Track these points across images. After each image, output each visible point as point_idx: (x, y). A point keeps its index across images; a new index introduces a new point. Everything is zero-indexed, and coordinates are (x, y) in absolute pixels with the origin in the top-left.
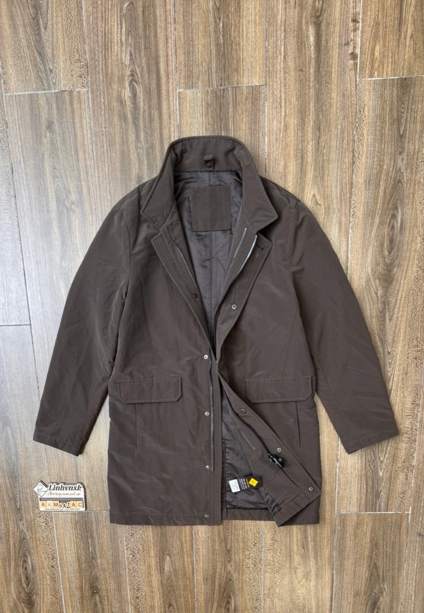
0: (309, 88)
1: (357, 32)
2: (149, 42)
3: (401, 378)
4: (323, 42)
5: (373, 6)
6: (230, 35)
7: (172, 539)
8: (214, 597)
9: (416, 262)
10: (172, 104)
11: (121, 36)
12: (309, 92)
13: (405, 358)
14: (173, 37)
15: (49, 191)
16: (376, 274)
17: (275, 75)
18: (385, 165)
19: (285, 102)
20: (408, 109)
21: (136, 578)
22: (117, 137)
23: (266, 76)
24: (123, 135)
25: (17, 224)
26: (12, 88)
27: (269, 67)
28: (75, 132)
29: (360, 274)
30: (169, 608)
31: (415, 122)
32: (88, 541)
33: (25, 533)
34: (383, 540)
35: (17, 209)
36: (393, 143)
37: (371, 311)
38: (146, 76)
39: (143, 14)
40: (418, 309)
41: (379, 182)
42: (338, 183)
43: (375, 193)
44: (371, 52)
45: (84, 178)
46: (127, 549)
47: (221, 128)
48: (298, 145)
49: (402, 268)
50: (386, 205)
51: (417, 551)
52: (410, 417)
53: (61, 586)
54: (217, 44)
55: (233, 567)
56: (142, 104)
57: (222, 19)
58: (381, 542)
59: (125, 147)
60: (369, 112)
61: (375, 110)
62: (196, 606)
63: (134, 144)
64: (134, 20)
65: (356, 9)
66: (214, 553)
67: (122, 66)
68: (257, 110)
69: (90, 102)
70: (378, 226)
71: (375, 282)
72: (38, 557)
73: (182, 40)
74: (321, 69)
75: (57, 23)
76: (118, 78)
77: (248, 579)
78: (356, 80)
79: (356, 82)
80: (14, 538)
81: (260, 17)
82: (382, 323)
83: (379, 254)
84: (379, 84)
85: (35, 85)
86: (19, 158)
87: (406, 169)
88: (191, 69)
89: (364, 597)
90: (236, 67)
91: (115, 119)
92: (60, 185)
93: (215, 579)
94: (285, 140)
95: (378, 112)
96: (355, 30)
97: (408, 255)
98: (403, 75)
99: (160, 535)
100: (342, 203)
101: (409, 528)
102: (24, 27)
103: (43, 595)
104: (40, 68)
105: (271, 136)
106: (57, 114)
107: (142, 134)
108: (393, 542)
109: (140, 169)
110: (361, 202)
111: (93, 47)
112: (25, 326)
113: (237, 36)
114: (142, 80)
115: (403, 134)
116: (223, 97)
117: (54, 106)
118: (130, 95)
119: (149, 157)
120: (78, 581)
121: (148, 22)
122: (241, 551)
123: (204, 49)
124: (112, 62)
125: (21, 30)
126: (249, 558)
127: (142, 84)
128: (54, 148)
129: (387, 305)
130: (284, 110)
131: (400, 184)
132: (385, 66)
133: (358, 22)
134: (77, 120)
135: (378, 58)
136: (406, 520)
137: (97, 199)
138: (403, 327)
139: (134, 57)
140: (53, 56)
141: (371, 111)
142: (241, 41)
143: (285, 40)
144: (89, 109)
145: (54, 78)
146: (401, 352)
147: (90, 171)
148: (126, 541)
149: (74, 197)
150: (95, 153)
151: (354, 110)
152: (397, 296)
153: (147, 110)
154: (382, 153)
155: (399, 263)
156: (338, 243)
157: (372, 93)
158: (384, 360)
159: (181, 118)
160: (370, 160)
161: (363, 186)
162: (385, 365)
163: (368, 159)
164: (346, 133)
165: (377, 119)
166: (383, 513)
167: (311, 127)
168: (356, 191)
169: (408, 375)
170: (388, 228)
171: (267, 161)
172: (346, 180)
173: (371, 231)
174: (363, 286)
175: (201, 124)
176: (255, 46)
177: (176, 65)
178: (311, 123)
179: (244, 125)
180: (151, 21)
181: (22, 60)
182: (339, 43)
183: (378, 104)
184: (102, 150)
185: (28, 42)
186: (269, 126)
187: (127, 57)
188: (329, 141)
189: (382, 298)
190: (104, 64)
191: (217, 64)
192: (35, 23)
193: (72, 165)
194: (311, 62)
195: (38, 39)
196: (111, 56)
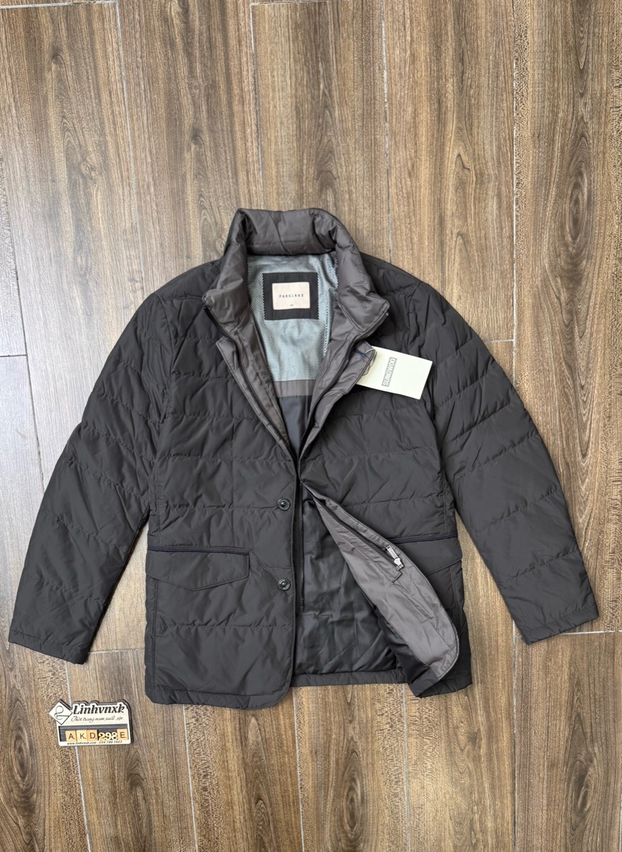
3: (601, 424)
8: (329, 781)
9: (614, 252)
10: (242, 23)
12: (446, 8)
13: (607, 394)
15: (56, 150)
16: (557, 269)
18: (561, 111)
19: (411, 22)
20: (589, 33)
21: (203, 756)
22: (161, 70)
24: (169, 68)
28: (95, 64)
29: (533, 270)
30: (256, 803)
31: (599, 52)
33: (19, 690)
34: (589, 676)
36: (570, 81)
37: (551, 324)
41: (554, 136)
42: (494, 139)
43: (548, 152)
45: (110, 131)
46: (187, 709)
47: (317, 58)
48: (432, 83)
49: (593, 261)
50: (565, 170)
52: (619, 483)
53: (80, 775)
55: (357, 730)
58: (586, 679)
59: (173, 85)
60: (533, 37)
61: (542, 34)
62: (300, 798)
63: (186, 81)
68: (370, 33)
69: (119, 20)
70: (555, 200)
71: (557, 282)
77: (381, 749)
82: (569, 342)
83: (559, 241)
86: (8, 102)
87: (591, 118)
89: (565, 768)
91: (156, 45)
92: (73, 141)
93: (329, 751)
94: (414, 76)
95: (546, 37)
97: (601, 241)
100: (500, 167)
103: (49, 792)
105: (393, 70)
106: (67, 37)
107: (198, 67)
108: (603, 679)
109: (196, 118)
110: (529, 165)
112: (18, 357)
115: (584, 68)
116: (319, 13)
117: (63, 26)
118: (179, 10)
119: (210, 100)
120: (106, 766)
122: (369, 704)
128: (63, 87)
129: (574, 315)
130: (409, 32)
131: (583, 139)
134: (98, 46)
137: (130, 163)
138: (600, 348)
141: (536, 36)
144: (117, 29)
146: (600, 385)
147: (119, 120)
149: (94, 159)
150: (126, 96)
151: (513, 34)
152: (589, 302)
153: (206, 32)
154: (556, 95)
155: (589, 254)
156: (498, 224)
157: (536, 11)
158: (576, 397)
159: (257, 44)
160: (538, 105)
161: (530, 142)
162: (577, 405)
163: (536, 103)
164: (502, 67)
165: (545, 47)
166: (587, 633)
167: (450, 57)
168: (521, 149)
169: (612, 420)
170: (571, 200)
171: (387, 106)
172: (504, 134)
173: (545, 206)
174: (539, 287)
175: (287, 52)
178: (451, 52)
179: (352, 54)
183: (546, 25)
184: (138, 89)
186: (390, 56)
188: (477, 77)
189: (567, 304)
193: (90, 111)
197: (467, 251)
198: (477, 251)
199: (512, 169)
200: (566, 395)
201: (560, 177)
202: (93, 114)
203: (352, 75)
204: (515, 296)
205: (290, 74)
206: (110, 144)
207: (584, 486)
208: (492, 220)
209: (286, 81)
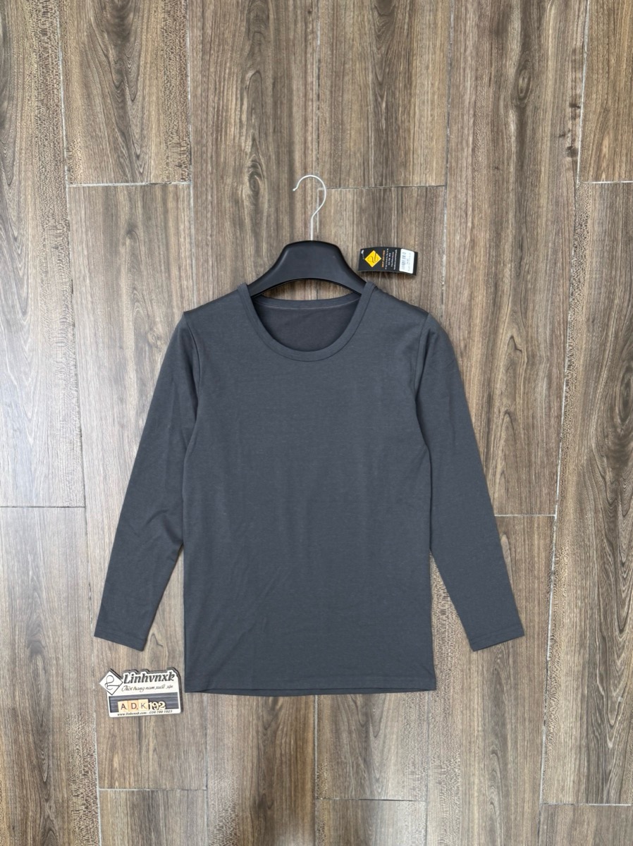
0: (508, 192)
1: (577, 120)
2: (280, 124)
4: (529, 132)
5: (600, 87)
6: (396, 119)
10: (309, 207)
11: (241, 115)
12: (508, 197)
14: (315, 118)
15: (125, 319)
16: (604, 449)
17: (459, 173)
18: (616, 297)
19: (473, 210)
22: (229, 249)
23: (446, 174)
24: (237, 247)
25: (74, 363)
26: (79, 177)
27: (451, 163)
28: (167, 239)
29: (578, 449)
33: (52, 821)
35: (75, 342)
37: (595, 502)
38: (274, 167)
39: (274, 87)
41: (608, 321)
42: (548, 322)
43: (601, 336)
44: (597, 147)
45: (177, 304)
48: (490, 267)
50: (617, 354)
54: (378, 130)
56: (266, 206)
57: (385, 97)
59: (239, 264)
60: (593, 227)
61: (602, 223)
63: (252, 259)
64: (260, 95)
65: (576, 90)
67: (240, 154)
68: (432, 219)
69: (192, 200)
70: (606, 382)
71: (602, 461)
73: (327, 123)
74: (525, 168)
75: (150, 94)
76: (234, 170)
78: (575, 183)
79: (575, 186)
80: (34, 827)
81: (440, 96)
82: (612, 519)
83: (607, 422)
84: (608, 189)
85: (113, 175)
86: (83, 271)
88: (339, 161)
90: (404, 160)
91: (226, 224)
92: (141, 312)
94: (472, 260)
95: (606, 226)
96: (574, 117)
99: (263, 831)
100: (552, 349)
102: (103, 98)
104: (122, 152)
105: (452, 254)
106: (143, 215)
107: (264, 247)
110: (581, 348)
111: (199, 128)
112: (76, 509)
113: (406, 122)
114: (267, 173)
116: (384, 199)
117: (140, 204)
118: (249, 192)
121: (280, 97)
123: (358, 135)
124: (226, 148)
125: (97, 102)
127: (267, 178)
128: (135, 261)
129: (619, 494)
130: (471, 219)
132: (617, 166)
133: (579, 107)
134: (171, 224)
135: (607, 156)
139: (258, 143)
140: (143, 137)
141: (596, 225)
142: (412, 127)
143: (474, 127)
144: (190, 209)
145: (141, 166)
147: (186, 294)
148: (209, 837)
149: (160, 329)
151: (573, 224)
153: (274, 215)
154: (612, 282)
156: (547, 404)
157: (597, 202)
158: (616, 574)
159: (322, 226)
160: (594, 291)
161: (585, 326)
162: (616, 581)
163: (592, 290)
164: (560, 254)
165: (605, 236)
167: (510, 244)
168: (574, 333)
170: (621, 386)
171: (444, 288)
172: (558, 318)
173: (596, 388)
174: (585, 465)
175: (350, 235)
176: (431, 134)
177: (318, 156)
178: (510, 239)
179: (413, 238)
180: (284, 97)
181: (96, 140)
182: (551, 135)
183: (606, 216)
184: (206, 265)
185: (107, 118)
186: (450, 242)
187: (248, 143)
188: (535, 263)
189: (612, 484)
190: (214, 150)
191: (377, 156)
192: (119, 93)
193: (160, 284)
194: (510, 157)
195: (122, 114)
196: (226, 140)
197: (513, 429)
198: (524, 429)
199: (564, 351)
200: (606, 571)
201: (612, 361)
202: (162, 286)
204: (559, 473)
207: (620, 661)
208: (541, 400)
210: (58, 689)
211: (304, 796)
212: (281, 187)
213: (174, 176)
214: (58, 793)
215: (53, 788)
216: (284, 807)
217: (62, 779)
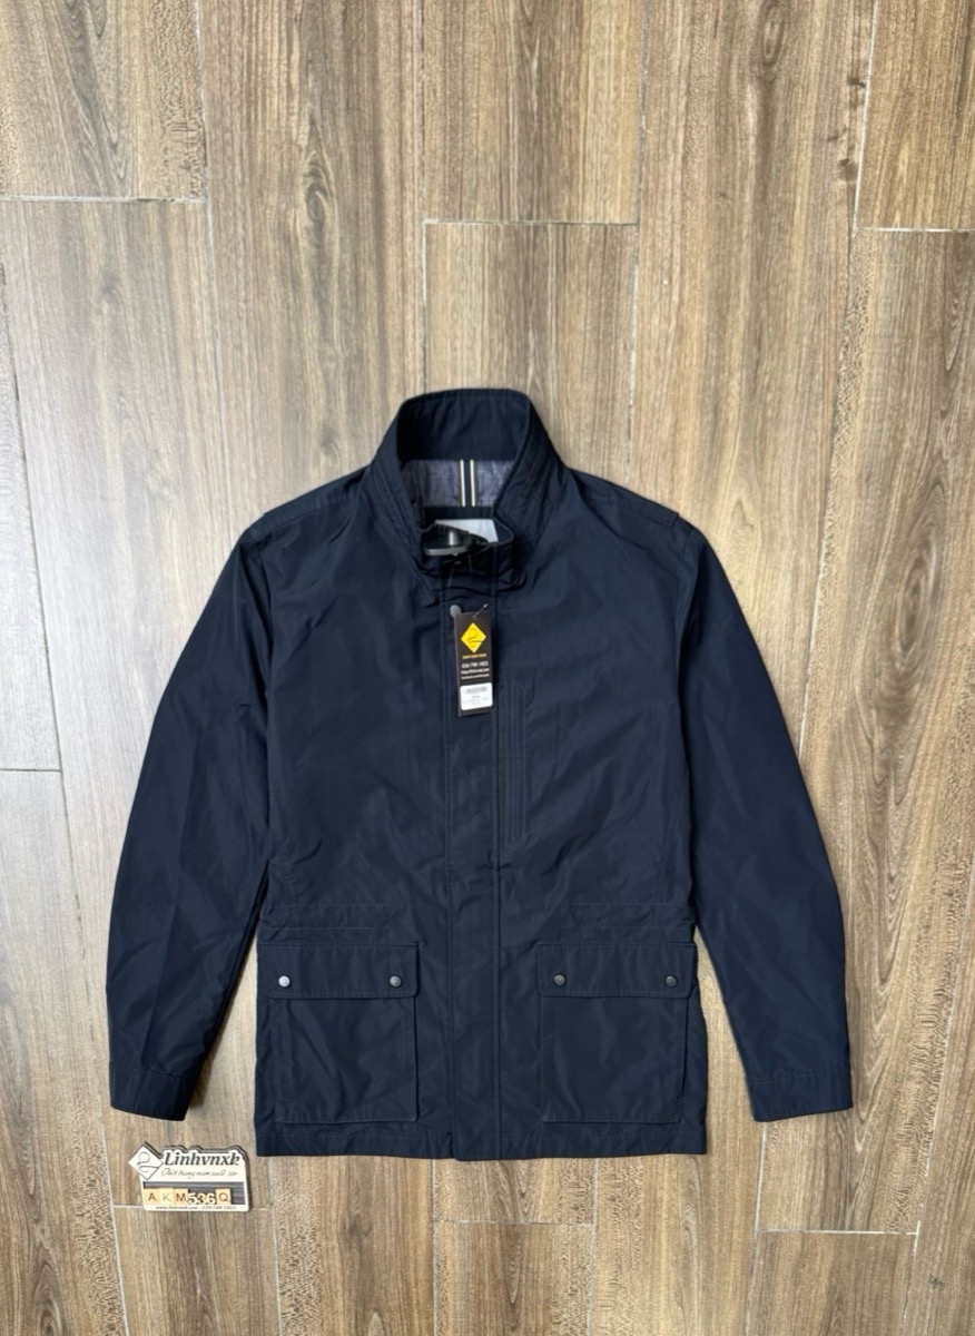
0: (740, 241)
1: (859, 109)
2: (358, 94)
3: (914, 937)
4: (779, 130)
5: (899, 49)
6: (556, 93)
7: (385, 1277)
9: (965, 674)
10: (409, 254)
11: (289, 73)
12: (740, 250)
13: (927, 892)
14: (417, 85)
15: (108, 449)
16: (873, 696)
17: (660, 202)
18: (907, 438)
19: (682, 272)
20: (967, 309)
22: (276, 326)
23: (639, 202)
24: (289, 323)
25: (29, 525)
26: (14, 182)
27: (647, 182)
28: (171, 307)
29: (834, 697)
32: (193, 1272)
33: (47, 1251)
34: (856, 1290)
35: (27, 487)
36: (928, 389)
37: (856, 781)
38: (349, 177)
39: (345, 20)
40: (962, 781)
41: (891, 480)
42: (797, 478)
43: (880, 505)
44: (890, 162)
45: (194, 427)
46: (283, 1294)
47: (526, 322)
48: (707, 378)
49: (931, 686)
50: (903, 537)
51: (928, 1317)
52: (931, 1025)
54: (524, 114)
56: (337, 248)
57: (537, 48)
58: (851, 1294)
59: (294, 354)
60: (876, 311)
61: (891, 305)
63: (316, 346)
64: (321, 34)
65: (859, 51)
66: (479, 1308)
67: (290, 149)
68: (613, 285)
69: (211, 233)
70: (883, 585)
71: (870, 716)
72: (78, 1304)
73: (438, 95)
74: (770, 196)
75: (129, 25)
76: (281, 179)
78: (850, 230)
79: (850, 235)
80: (21, 1259)
81: (631, 53)
82: (879, 809)
83: (881, 650)
84: (904, 243)
85: (72, 181)
86: (32, 361)
87: (955, 454)
88: (459, 169)
90: (568, 174)
91: (270, 281)
92: (134, 436)
94: (679, 364)
95: (898, 311)
96: (854, 105)
97: (946, 656)
98: (960, 226)
99: (357, 1267)
100: (802, 526)
101: (913, 1268)
102: (47, 28)
104: (86, 138)
105: (646, 352)
106: (128, 258)
107: (336, 324)
108: (877, 1296)
109: (330, 411)
110: (847, 526)
111: (218, 94)
112: (47, 773)
113: (573, 97)
114: (337, 188)
115: (952, 368)
116: (535, 245)
117: (122, 238)
118: (308, 223)
119: (352, 382)
121: (356, 41)
122: (540, 1307)
123: (491, 121)
124: (264, 137)
125: (38, 35)
126: (559, 1323)
127: (338, 198)
128: (120, 344)
129: (892, 769)
130: (678, 289)
131: (938, 488)
132: (920, 200)
133: (863, 85)
134: (177, 277)
135: (905, 180)
136: (907, 1250)
137: (225, 477)
138: (925, 821)
139: (319, 129)
140: (120, 108)
141: (881, 308)
142: (582, 110)
143: (687, 115)
144: (208, 250)
145: (120, 164)
146: (919, 878)
147: (208, 405)
148: (280, 1276)
149: (167, 467)
150: (219, 363)
151: (842, 303)
152: (917, 751)
153: (351, 265)
154: (903, 411)
155: (925, 675)
156: (790, 619)
157: (885, 265)
158: (880, 894)
159: (432, 291)
160: (873, 426)
161: (854, 487)
162: (880, 905)
163: (870, 423)
164: (821, 357)
165: (893, 328)
166: (860, 1232)
167: (741, 336)
168: (838, 499)
169: (931, 931)
170: (905, 591)
171: (633, 411)
172: (816, 470)
173: (867, 594)
174: (842, 721)
175: (479, 308)
176: (615, 125)
177: (424, 158)
178: (742, 327)
179: (582, 319)
180: (363, 40)
181: (40, 111)
182: (815, 134)
183: (898, 291)
184: (239, 355)
185: (58, 69)
186: (643, 327)
187: (302, 128)
188: (780, 372)
189: (882, 752)
190: (245, 137)
191: (522, 163)
192: (74, 20)
193: (163, 387)
194: (746, 177)
195: (81, 61)
196: (264, 121)
199: (821, 531)
200: (866, 890)
201: (894, 547)
202: (167, 390)
203: (580, 357)
204: (802, 734)
205: (482, 346)
206: (192, 445)
207: (879, 1025)
209: (474, 359)
210: (40, 1058)
211: (416, 1218)
212: (361, 216)
213: (179, 187)
214: (52, 1210)
215: (44, 1203)
216: (388, 1233)
217: (57, 1192)
